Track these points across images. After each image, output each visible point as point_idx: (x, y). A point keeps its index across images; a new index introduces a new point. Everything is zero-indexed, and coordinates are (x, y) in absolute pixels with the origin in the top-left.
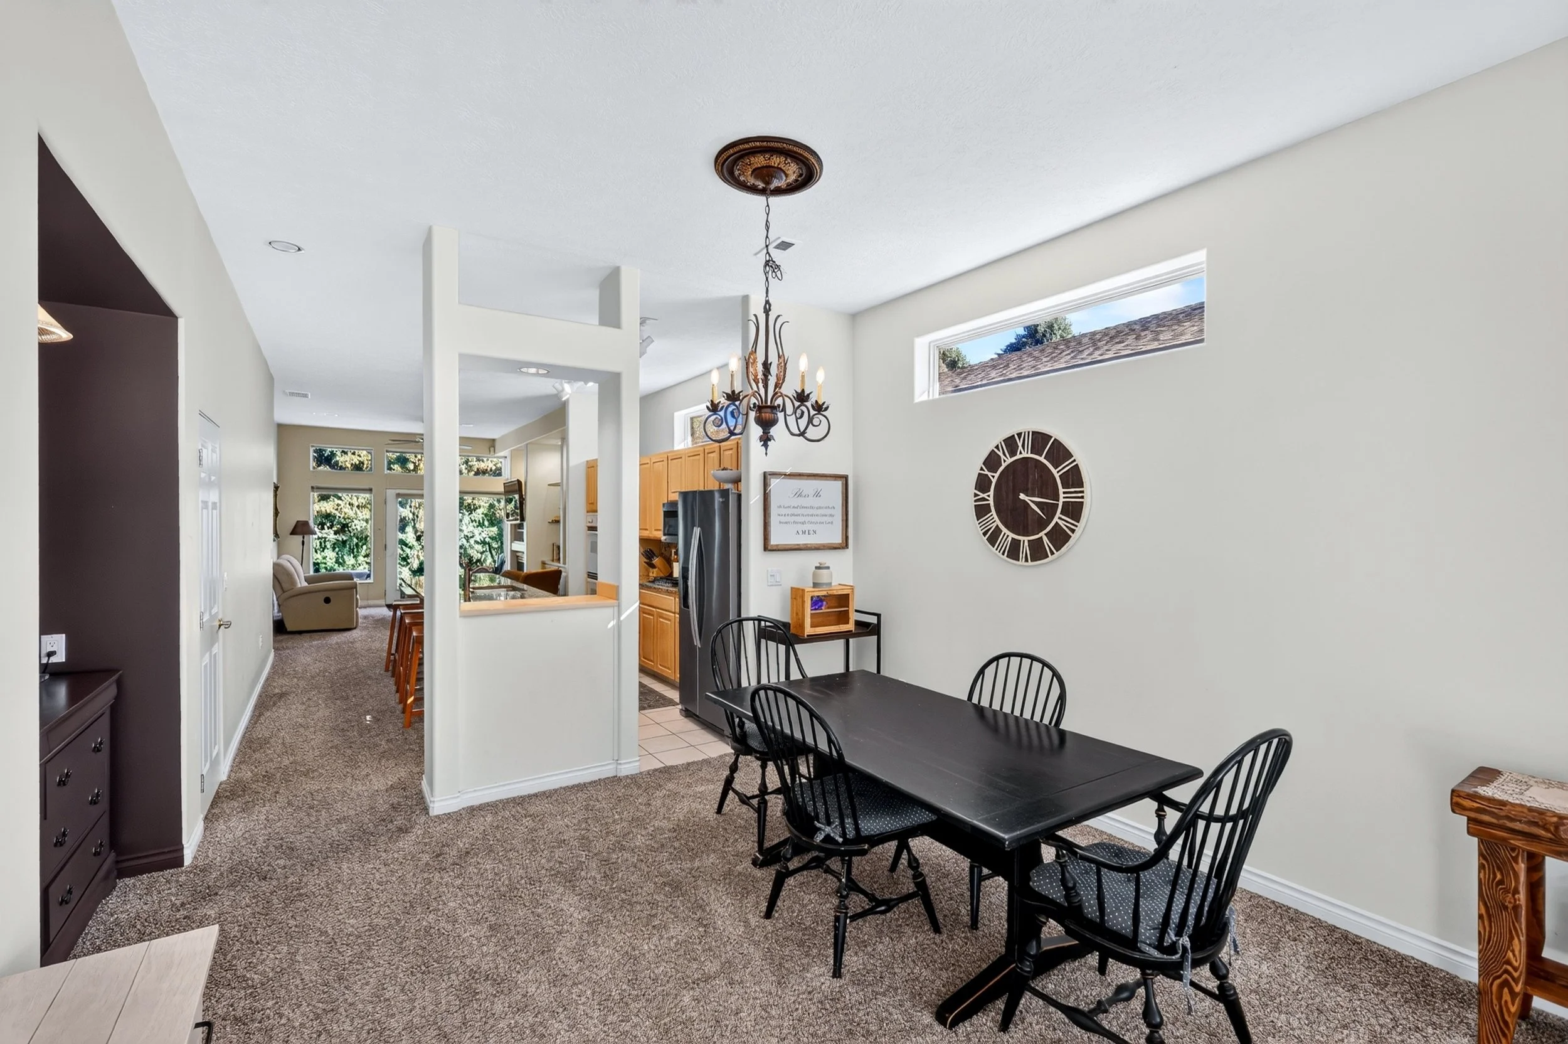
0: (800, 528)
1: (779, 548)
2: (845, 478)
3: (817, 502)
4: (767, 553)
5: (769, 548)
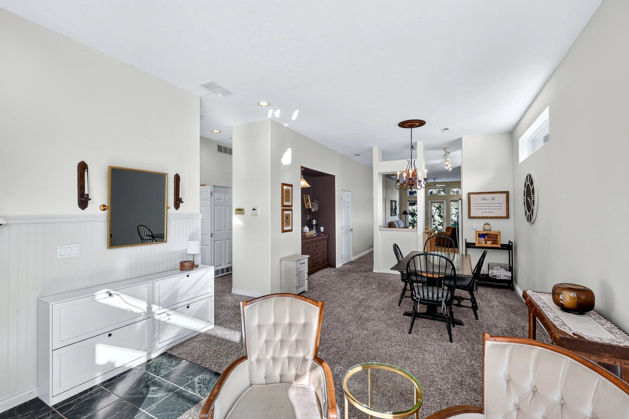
0: (484, 211)
1: (475, 217)
2: (507, 193)
3: (492, 202)
4: (469, 219)
5: (470, 217)
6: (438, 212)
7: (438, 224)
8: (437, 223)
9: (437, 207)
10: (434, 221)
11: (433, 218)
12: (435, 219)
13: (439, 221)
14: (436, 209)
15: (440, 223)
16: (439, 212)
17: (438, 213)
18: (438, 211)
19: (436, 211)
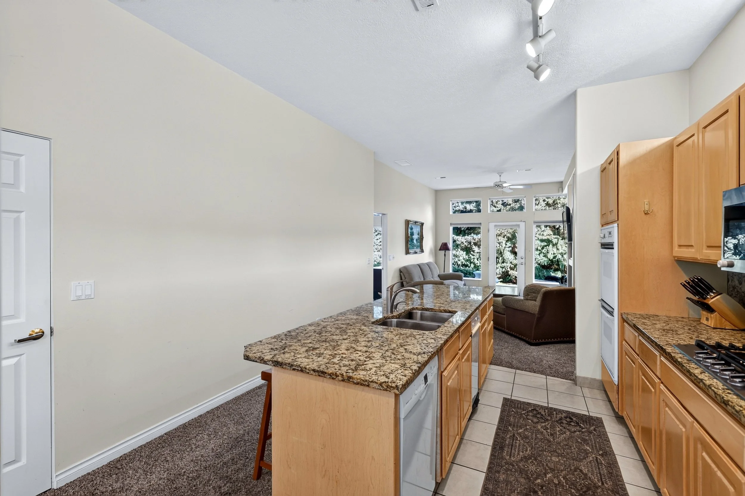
6: (509, 247)
7: (510, 267)
8: (509, 265)
9: (508, 238)
10: (503, 262)
11: (502, 256)
12: (505, 258)
13: (511, 263)
14: (507, 241)
15: (513, 266)
16: (512, 246)
17: (511, 249)
18: (510, 245)
19: (506, 245)
